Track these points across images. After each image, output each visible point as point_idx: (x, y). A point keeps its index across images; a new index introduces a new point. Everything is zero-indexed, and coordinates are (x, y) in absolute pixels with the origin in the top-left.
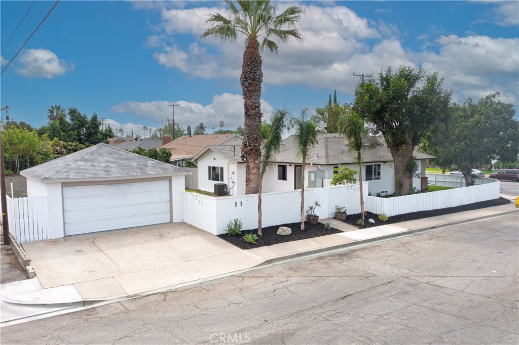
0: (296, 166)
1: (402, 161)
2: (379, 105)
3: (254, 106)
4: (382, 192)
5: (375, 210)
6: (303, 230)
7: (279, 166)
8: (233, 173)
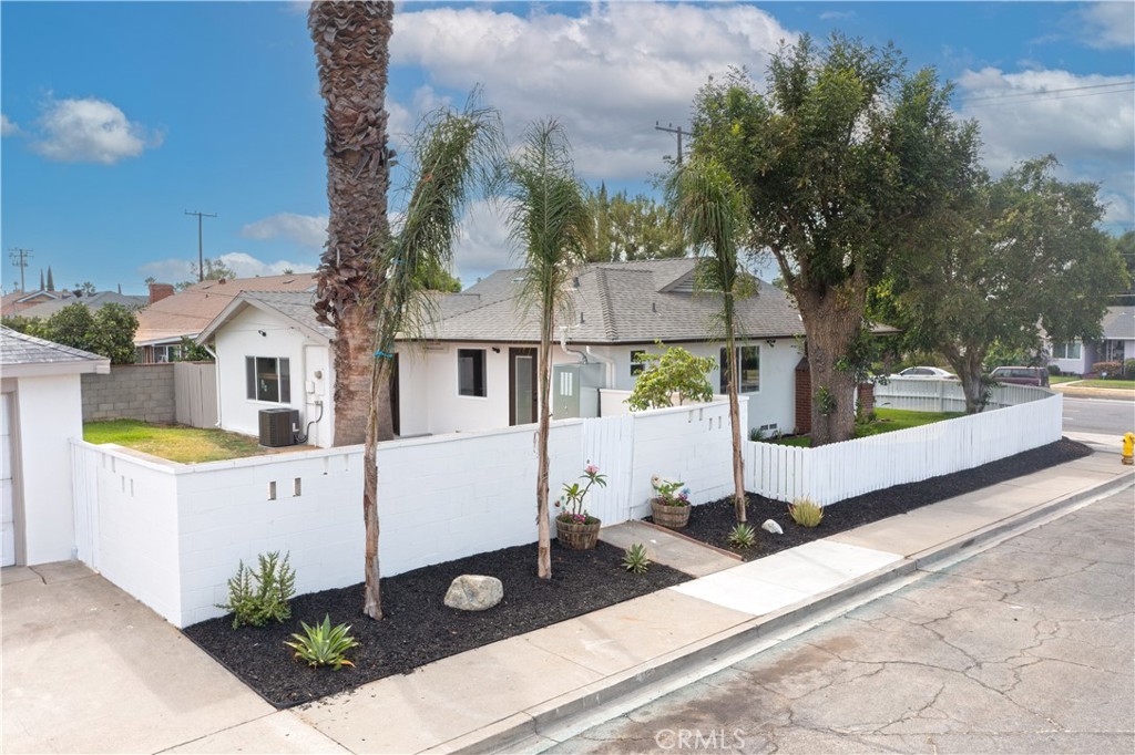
0: (513, 353)
1: (833, 334)
2: (775, 153)
3: (360, 119)
4: (765, 427)
5: (774, 487)
6: (544, 581)
7: (463, 354)
8: (319, 376)
